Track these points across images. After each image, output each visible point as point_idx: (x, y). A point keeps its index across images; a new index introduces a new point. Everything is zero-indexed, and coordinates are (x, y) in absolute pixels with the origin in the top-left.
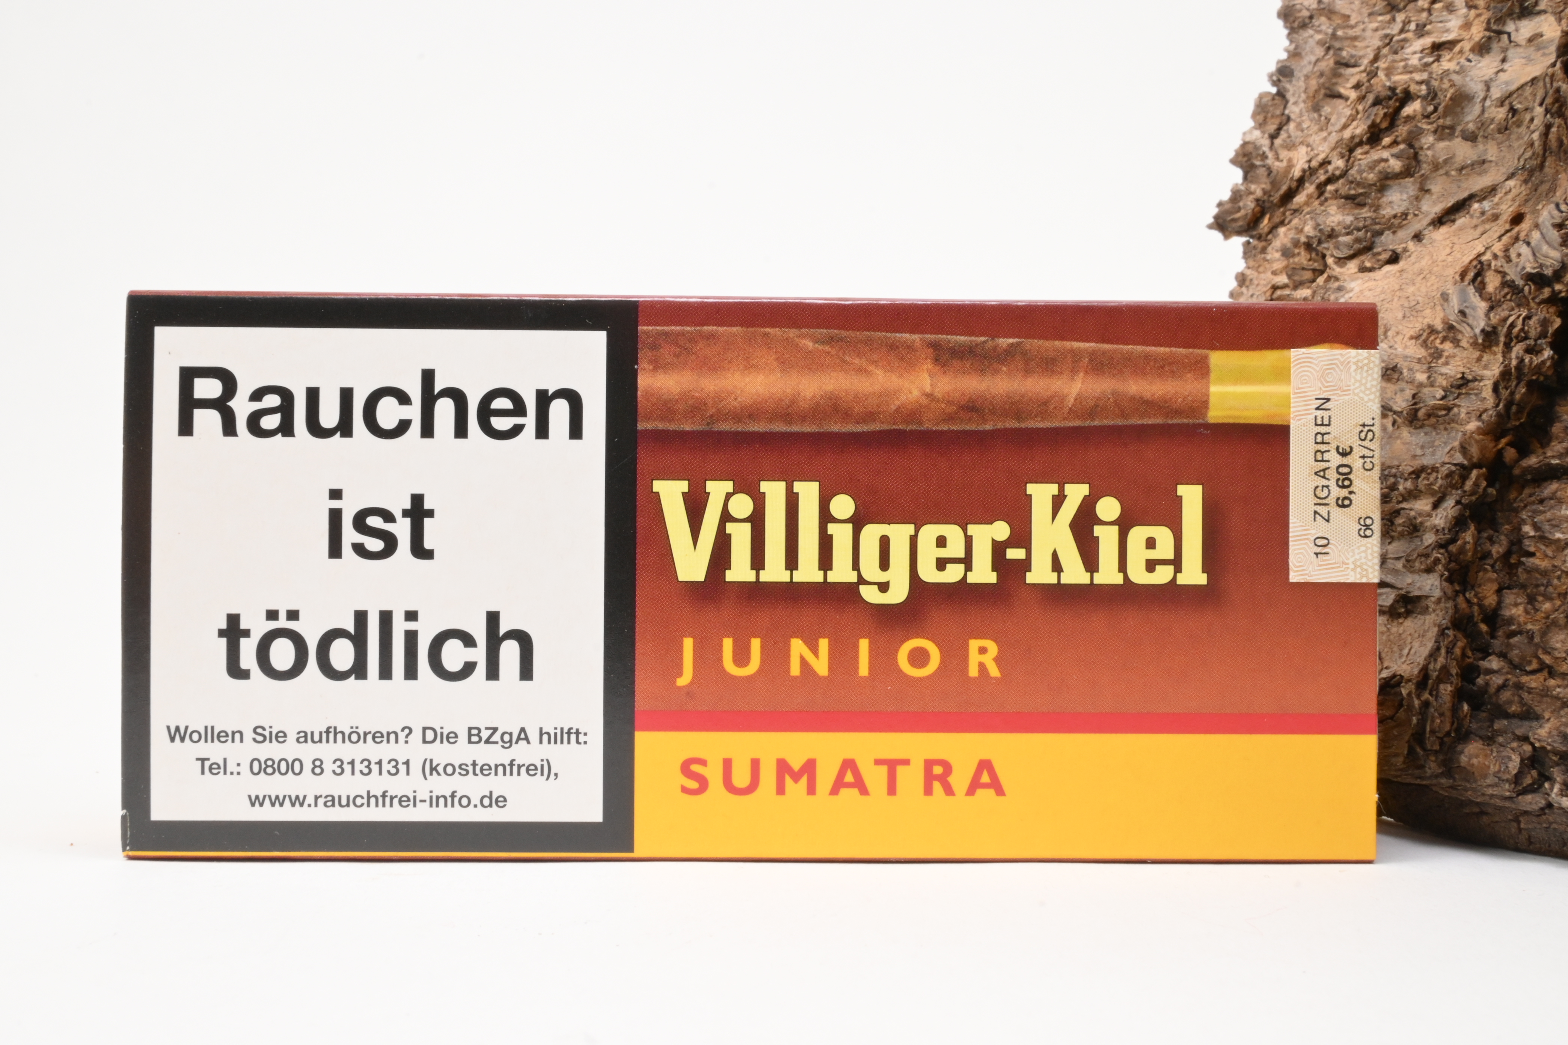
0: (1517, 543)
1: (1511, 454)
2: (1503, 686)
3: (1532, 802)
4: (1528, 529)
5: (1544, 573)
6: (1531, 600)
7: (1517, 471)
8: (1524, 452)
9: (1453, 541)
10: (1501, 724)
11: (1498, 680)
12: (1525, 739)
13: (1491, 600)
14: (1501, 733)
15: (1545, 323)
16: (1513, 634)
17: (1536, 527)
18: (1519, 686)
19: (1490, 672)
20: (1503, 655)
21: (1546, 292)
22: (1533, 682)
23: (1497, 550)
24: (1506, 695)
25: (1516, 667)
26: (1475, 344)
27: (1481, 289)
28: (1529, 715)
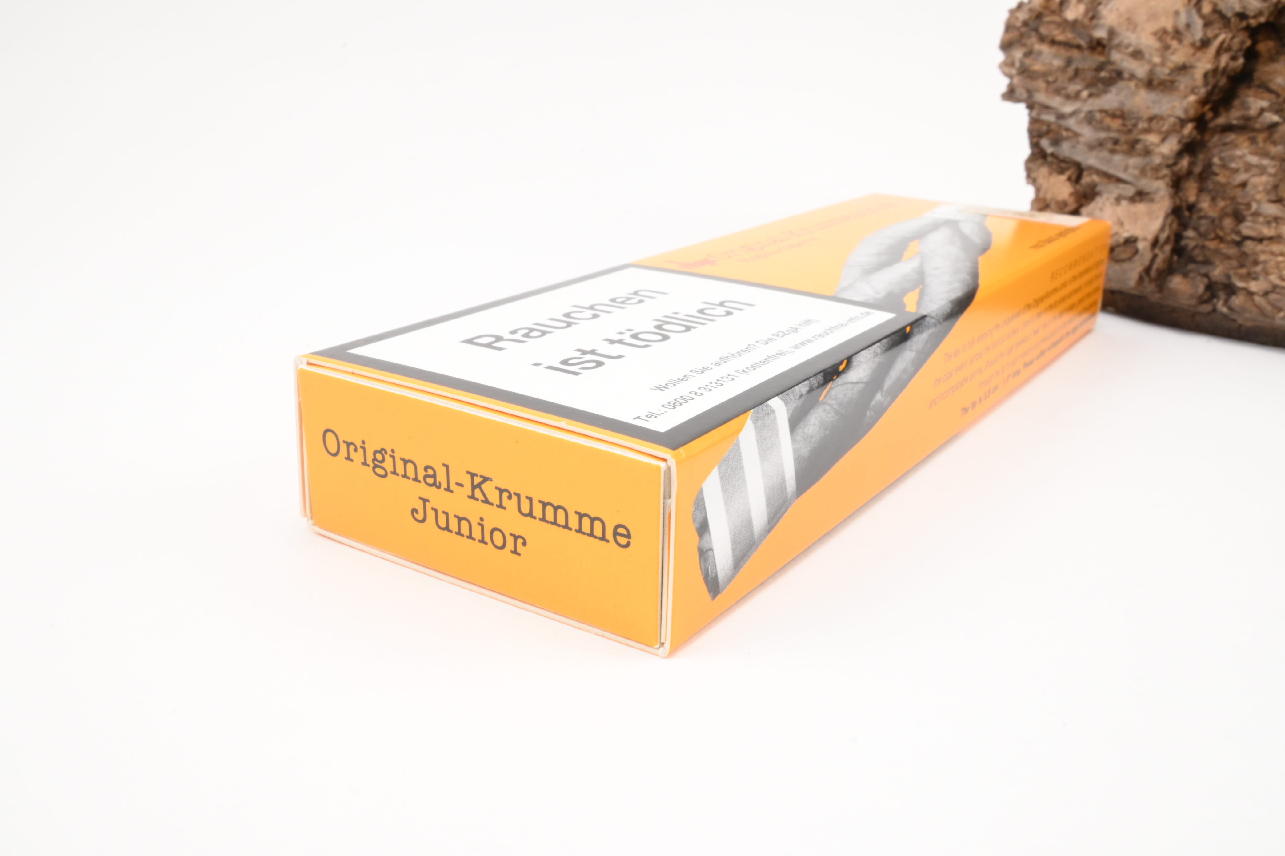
0: (1208, 166)
1: (1209, 115)
2: (1195, 247)
3: (1206, 308)
4: (1216, 160)
5: (1223, 185)
6: (1213, 199)
7: (1211, 125)
8: (1216, 114)
9: (1175, 164)
10: (1191, 267)
11: (1192, 244)
12: (1206, 275)
13: (1192, 198)
14: (1191, 271)
15: (1242, 43)
16: (1201, 218)
17: (1222, 159)
18: (1204, 247)
19: (1188, 238)
20: (1196, 229)
21: (1244, 24)
22: (1212, 245)
23: (1197, 169)
24: (1197, 252)
25: (1202, 235)
26: (1193, 45)
27: (1199, 10)
28: (1207, 262)
